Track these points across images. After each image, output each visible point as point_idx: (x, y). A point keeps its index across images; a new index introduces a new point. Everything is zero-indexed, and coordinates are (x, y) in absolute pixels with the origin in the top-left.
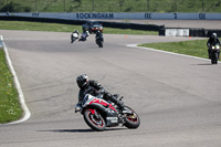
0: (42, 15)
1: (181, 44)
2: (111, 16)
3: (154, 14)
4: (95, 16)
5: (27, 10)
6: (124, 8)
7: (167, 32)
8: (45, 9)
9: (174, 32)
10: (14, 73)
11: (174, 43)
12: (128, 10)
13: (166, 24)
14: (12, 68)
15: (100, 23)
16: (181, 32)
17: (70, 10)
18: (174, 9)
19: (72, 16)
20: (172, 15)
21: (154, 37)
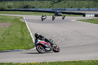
0: (39, 9)
1: (92, 20)
2: (65, 10)
3: (81, 9)
4: (59, 10)
5: (33, 8)
6: (70, 7)
7: (86, 15)
8: (40, 7)
9: (89, 15)
10: (30, 31)
11: (89, 20)
12: (71, 7)
13: (86, 12)
14: (29, 29)
15: (61, 12)
16: (92, 15)
17: (50, 8)
18: (88, 7)
19: (50, 10)
20: (88, 9)
21: (81, 17)
